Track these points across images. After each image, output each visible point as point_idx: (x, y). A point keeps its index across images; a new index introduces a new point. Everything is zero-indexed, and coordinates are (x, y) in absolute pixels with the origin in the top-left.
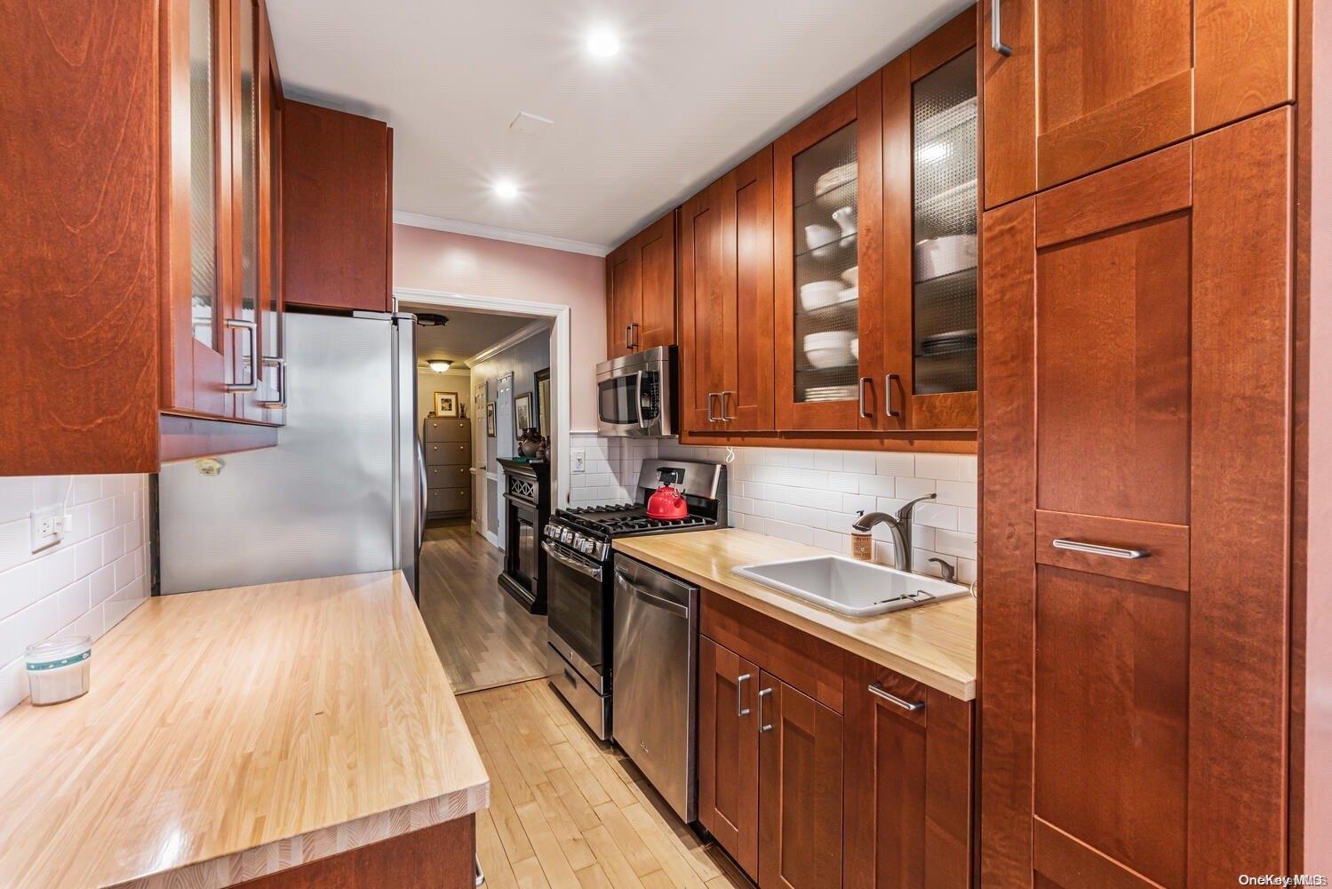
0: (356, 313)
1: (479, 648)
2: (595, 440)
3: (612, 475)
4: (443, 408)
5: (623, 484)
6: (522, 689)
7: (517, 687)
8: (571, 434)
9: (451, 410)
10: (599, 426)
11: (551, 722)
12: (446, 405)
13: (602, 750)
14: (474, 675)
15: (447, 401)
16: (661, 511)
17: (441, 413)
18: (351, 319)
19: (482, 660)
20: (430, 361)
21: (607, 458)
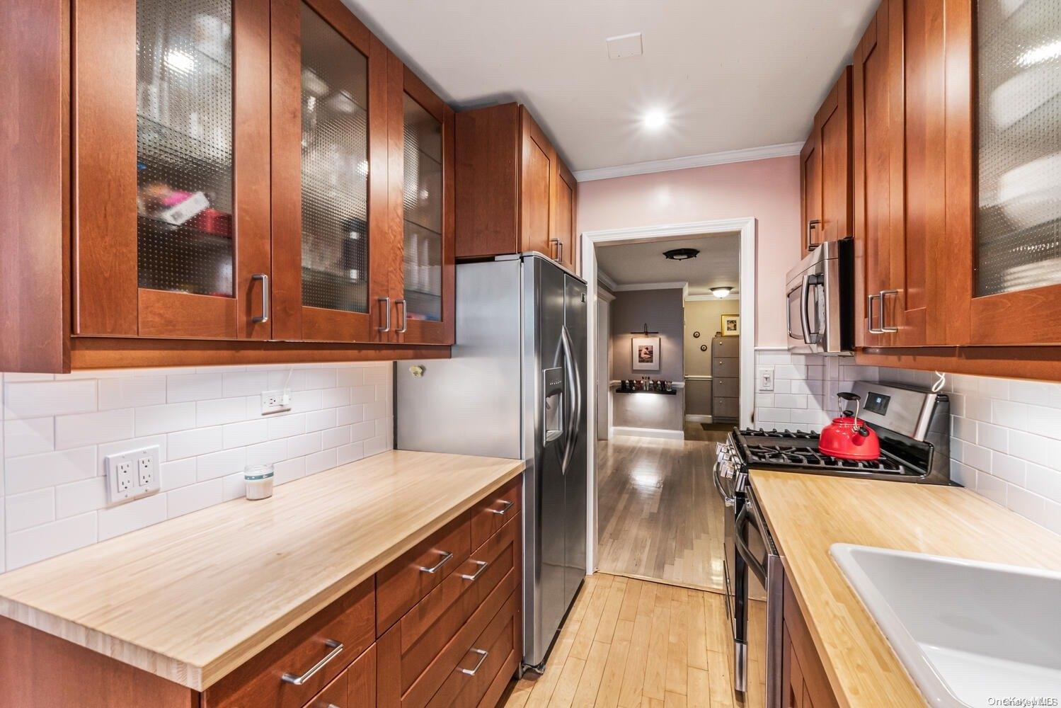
0: (497, 258)
1: (685, 543)
2: (788, 357)
3: (811, 397)
4: (728, 329)
5: (825, 409)
6: (698, 596)
7: (694, 593)
8: (755, 350)
9: (735, 330)
10: (789, 343)
11: (703, 643)
12: (732, 326)
13: (737, 699)
14: (667, 567)
15: (732, 322)
16: (836, 445)
17: (726, 333)
18: (493, 263)
19: (681, 557)
20: (713, 289)
21: (804, 377)
